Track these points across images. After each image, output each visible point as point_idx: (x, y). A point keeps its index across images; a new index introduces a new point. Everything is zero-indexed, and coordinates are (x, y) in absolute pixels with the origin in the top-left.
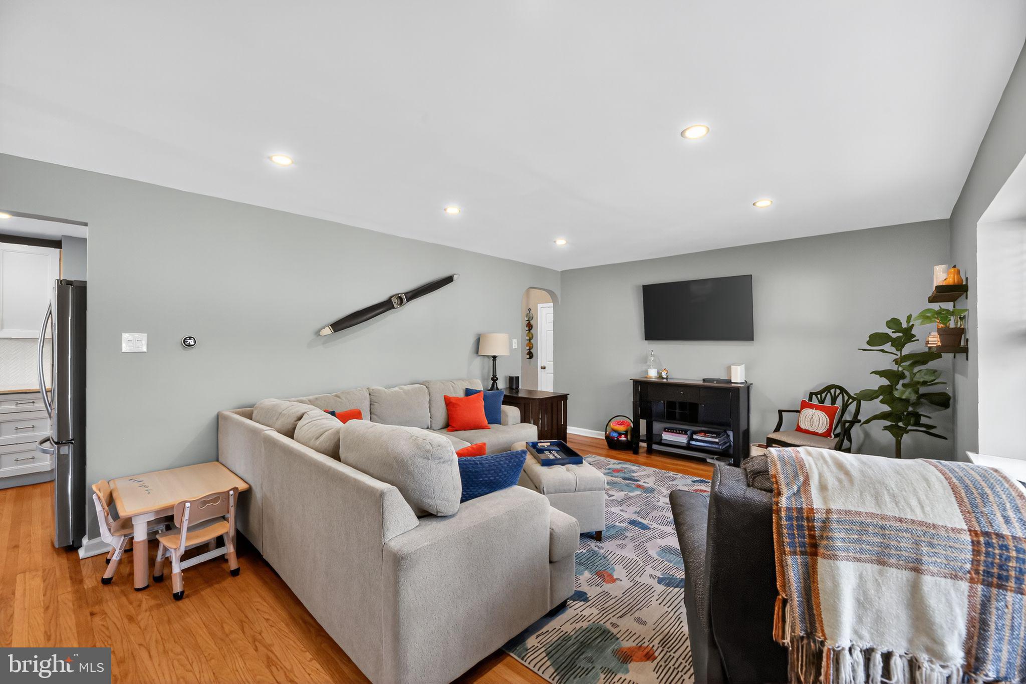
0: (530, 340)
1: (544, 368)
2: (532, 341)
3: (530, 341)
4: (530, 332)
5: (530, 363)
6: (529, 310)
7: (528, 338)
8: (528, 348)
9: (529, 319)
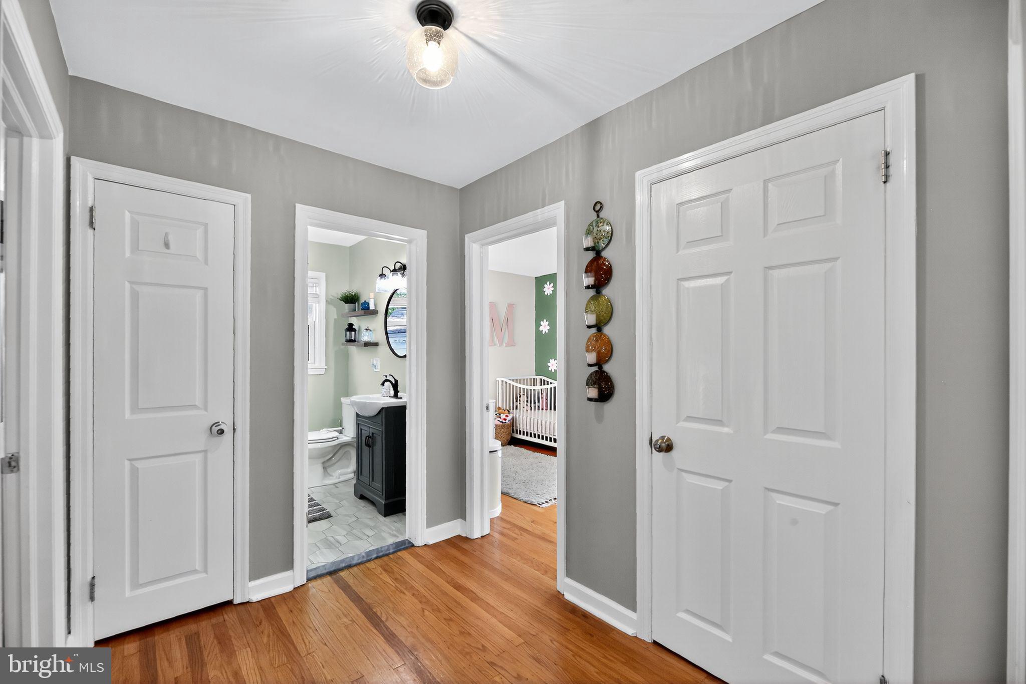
0: (599, 327)
1: (667, 447)
2: (607, 330)
3: (599, 330)
4: (598, 292)
5: (600, 418)
6: (598, 208)
7: (591, 319)
8: (592, 358)
9: (596, 240)
